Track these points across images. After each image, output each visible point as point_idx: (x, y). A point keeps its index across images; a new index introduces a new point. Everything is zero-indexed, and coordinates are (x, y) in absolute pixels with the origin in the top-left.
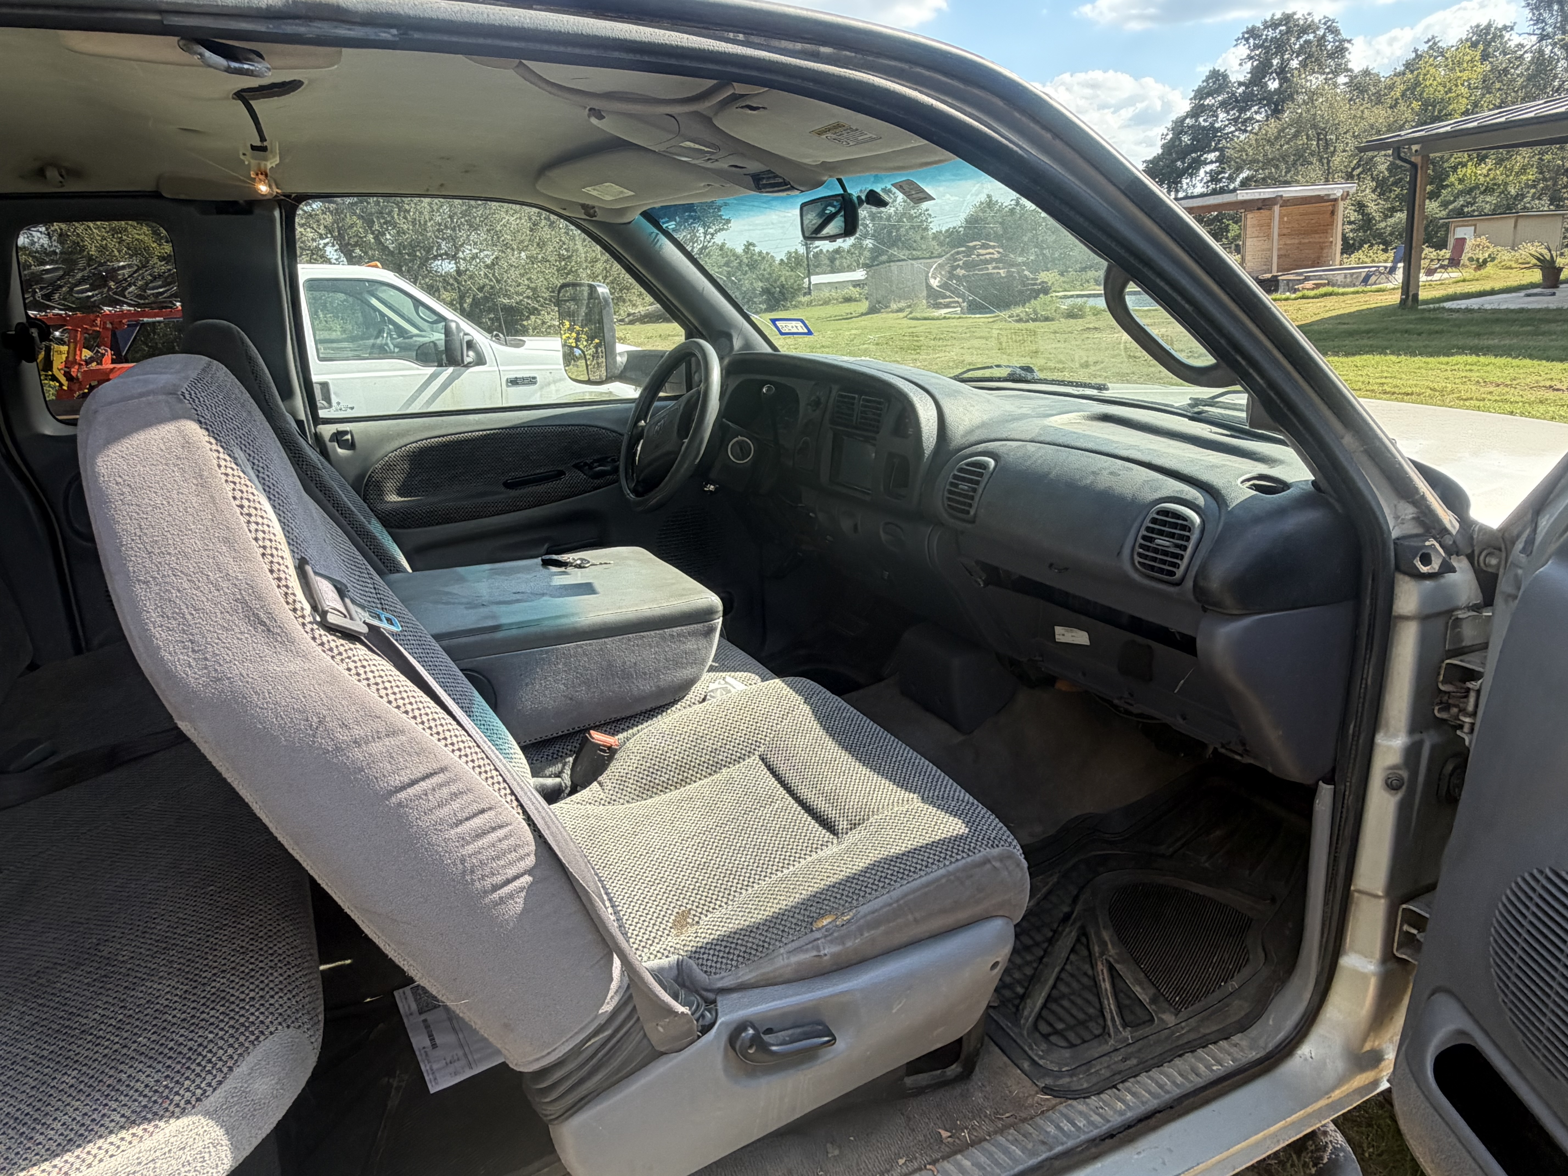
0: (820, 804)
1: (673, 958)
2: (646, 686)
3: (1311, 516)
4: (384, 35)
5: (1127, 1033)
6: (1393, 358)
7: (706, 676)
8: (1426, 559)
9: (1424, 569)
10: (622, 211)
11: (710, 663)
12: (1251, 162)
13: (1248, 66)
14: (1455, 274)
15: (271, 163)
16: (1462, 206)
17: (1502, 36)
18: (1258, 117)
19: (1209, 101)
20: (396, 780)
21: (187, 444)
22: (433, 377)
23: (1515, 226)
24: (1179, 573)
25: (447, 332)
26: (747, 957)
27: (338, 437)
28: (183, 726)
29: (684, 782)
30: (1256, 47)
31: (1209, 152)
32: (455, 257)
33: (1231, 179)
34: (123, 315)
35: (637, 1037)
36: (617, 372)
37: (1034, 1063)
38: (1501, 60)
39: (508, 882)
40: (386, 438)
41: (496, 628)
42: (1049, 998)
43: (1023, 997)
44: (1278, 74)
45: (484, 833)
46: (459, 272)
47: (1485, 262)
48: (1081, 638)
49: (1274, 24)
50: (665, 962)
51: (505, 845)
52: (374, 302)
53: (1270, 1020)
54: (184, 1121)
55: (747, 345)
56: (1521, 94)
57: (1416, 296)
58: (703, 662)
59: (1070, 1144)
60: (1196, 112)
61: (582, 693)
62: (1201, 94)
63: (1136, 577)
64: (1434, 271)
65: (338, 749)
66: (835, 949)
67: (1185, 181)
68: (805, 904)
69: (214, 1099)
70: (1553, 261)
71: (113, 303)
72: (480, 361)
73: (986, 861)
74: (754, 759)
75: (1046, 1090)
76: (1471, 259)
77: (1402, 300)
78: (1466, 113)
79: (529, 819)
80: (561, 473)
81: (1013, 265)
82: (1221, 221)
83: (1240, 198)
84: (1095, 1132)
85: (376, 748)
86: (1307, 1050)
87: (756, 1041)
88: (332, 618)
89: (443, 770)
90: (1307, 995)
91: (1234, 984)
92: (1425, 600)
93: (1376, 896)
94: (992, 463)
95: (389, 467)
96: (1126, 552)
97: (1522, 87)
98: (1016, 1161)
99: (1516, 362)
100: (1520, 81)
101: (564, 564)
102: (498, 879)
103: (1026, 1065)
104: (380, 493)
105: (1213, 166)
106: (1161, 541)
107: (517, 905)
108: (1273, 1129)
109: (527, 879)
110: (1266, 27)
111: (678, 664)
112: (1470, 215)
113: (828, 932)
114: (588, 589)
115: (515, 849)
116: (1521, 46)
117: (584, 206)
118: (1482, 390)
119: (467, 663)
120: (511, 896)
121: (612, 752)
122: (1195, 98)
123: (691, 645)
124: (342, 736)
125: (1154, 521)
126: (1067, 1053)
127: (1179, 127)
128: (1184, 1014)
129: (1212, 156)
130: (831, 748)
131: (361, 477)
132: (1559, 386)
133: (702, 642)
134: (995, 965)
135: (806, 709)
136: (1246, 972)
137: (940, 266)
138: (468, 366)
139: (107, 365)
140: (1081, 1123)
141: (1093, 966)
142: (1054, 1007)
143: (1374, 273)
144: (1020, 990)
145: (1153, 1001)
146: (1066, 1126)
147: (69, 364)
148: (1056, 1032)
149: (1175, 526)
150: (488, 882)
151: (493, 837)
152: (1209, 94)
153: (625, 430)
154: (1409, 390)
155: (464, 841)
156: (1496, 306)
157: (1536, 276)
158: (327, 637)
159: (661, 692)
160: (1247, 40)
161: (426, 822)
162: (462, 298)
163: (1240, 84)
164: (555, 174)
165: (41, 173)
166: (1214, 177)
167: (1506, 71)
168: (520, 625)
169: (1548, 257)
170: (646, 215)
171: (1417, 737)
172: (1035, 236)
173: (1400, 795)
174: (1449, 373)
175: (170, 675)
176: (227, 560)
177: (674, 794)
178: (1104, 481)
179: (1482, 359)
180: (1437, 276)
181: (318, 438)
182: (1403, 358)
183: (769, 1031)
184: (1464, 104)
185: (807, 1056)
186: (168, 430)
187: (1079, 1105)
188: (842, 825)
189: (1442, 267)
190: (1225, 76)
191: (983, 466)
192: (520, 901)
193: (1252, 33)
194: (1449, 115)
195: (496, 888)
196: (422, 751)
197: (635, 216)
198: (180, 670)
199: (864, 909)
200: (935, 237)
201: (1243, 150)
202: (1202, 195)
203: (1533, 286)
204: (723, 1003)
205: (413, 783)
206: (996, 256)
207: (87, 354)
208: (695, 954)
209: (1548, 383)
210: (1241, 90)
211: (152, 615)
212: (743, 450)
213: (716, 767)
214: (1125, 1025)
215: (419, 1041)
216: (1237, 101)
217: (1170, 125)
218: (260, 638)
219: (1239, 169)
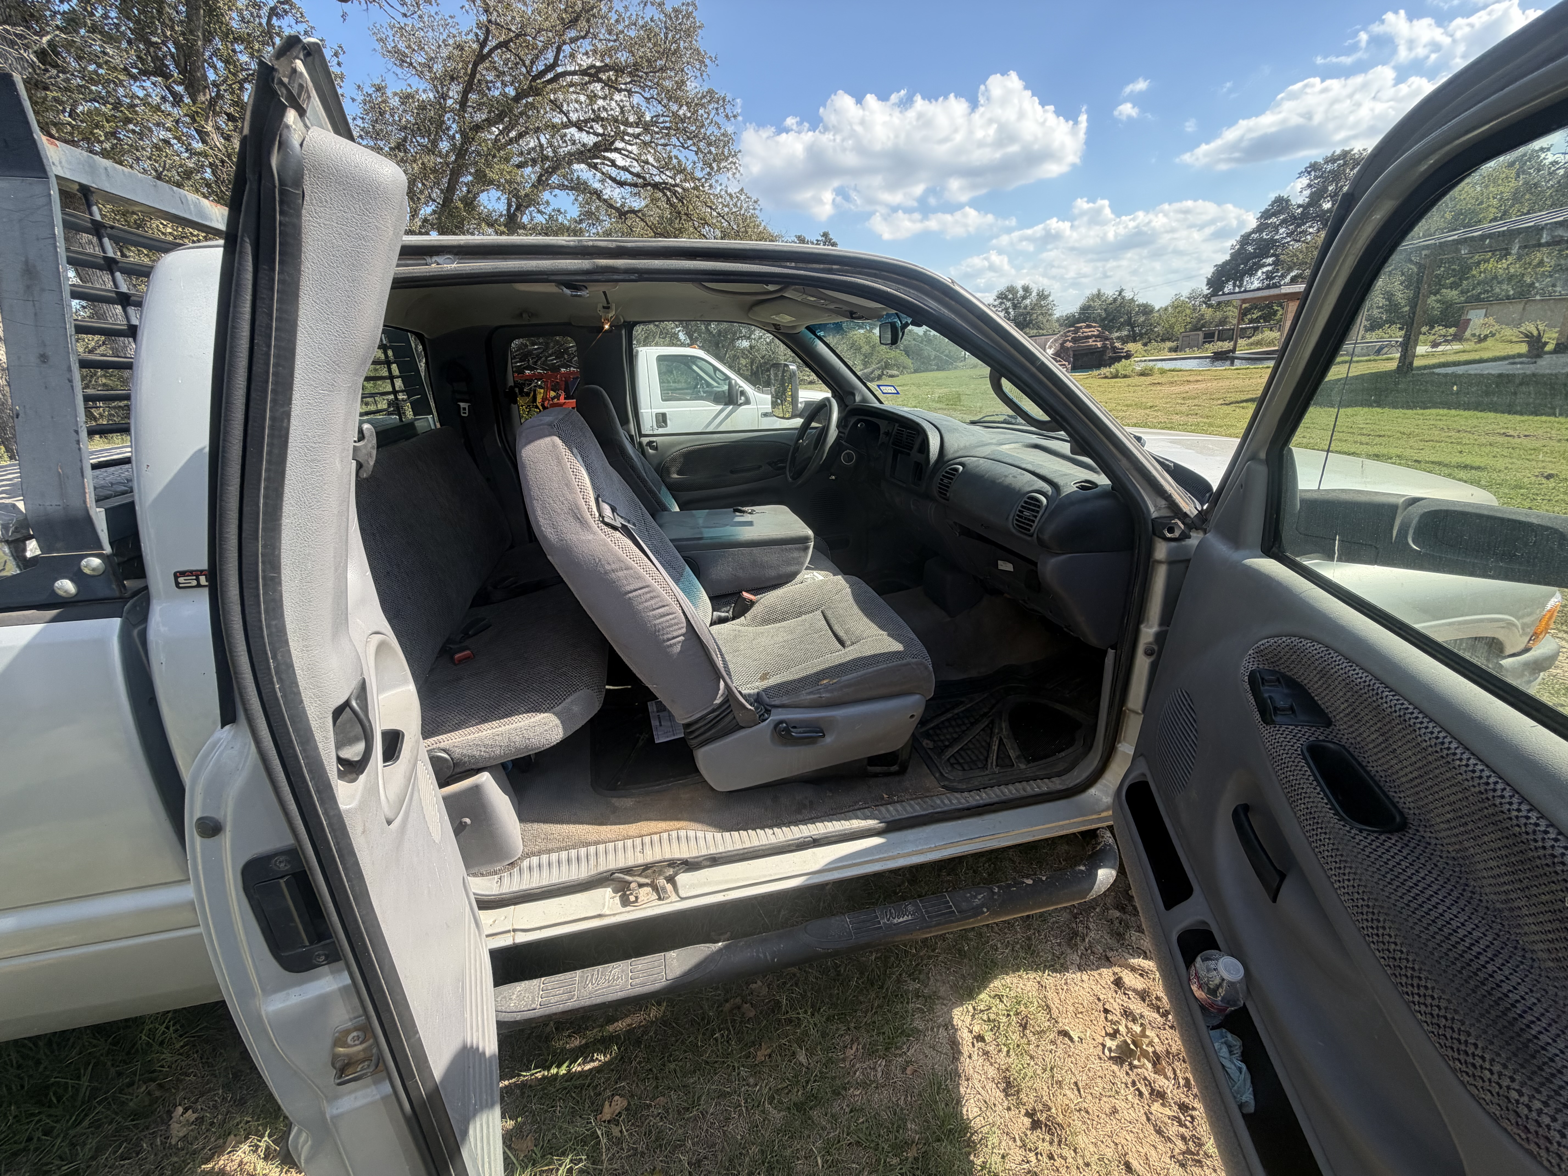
0: (841, 634)
1: (756, 691)
2: (772, 573)
3: (1105, 502)
4: (633, 277)
5: (997, 770)
6: (1379, 410)
7: (804, 572)
8: (1171, 530)
9: (1169, 535)
10: (794, 327)
11: (806, 564)
12: (1300, 264)
13: (1307, 192)
14: (1457, 346)
15: (612, 314)
16: (1480, 293)
17: (1539, 157)
18: (1311, 230)
19: (1274, 220)
20: (628, 588)
21: (554, 446)
22: (721, 411)
23: (1524, 309)
24: (1032, 530)
25: (730, 384)
26: (787, 693)
27: (650, 444)
28: (549, 557)
29: (784, 620)
30: (1316, 177)
31: (1267, 257)
32: (749, 338)
33: (1283, 276)
34: (571, 373)
35: (730, 717)
36: (798, 413)
37: (941, 774)
38: (1535, 177)
39: (674, 638)
40: (672, 445)
41: (701, 539)
42: (961, 749)
43: (947, 747)
44: (1332, 197)
45: (664, 616)
46: (751, 347)
47: (1486, 337)
48: (1009, 567)
49: (1333, 160)
50: (752, 692)
51: (673, 622)
52: (695, 368)
53: (1075, 772)
54: (546, 715)
55: (864, 400)
56: (1549, 202)
57: (1411, 363)
58: (803, 564)
59: (946, 808)
60: (1259, 229)
61: (740, 573)
62: (1266, 215)
63: (1014, 531)
64: (1439, 344)
65: (606, 573)
66: (828, 695)
67: (1246, 279)
68: (817, 674)
69: (558, 709)
70: (1539, 336)
71: (566, 367)
72: (748, 402)
73: (908, 664)
74: (819, 612)
75: (943, 787)
76: (1474, 335)
77: (1398, 367)
78: (1495, 219)
79: (684, 613)
80: (760, 467)
81: (1107, 339)
82: (1271, 308)
83: (1283, 291)
84: (960, 806)
85: (620, 574)
86: (1092, 791)
87: (787, 730)
88: (606, 520)
89: (647, 586)
90: (1096, 763)
91: (1063, 754)
92: (1170, 552)
93: (1137, 713)
94: (961, 468)
95: (674, 460)
96: (1011, 517)
97: (1551, 196)
98: (915, 811)
99: (1479, 414)
100: (1549, 192)
101: (743, 512)
102: (670, 636)
103: (937, 775)
104: (669, 473)
105: (1270, 268)
106: (1026, 513)
107: (678, 648)
108: (1061, 823)
109: (682, 638)
110: (1327, 162)
111: (788, 563)
112: (1483, 300)
113: (826, 686)
114: (750, 524)
115: (677, 624)
116: (1556, 163)
117: (774, 325)
118: (1444, 434)
119: (687, 554)
120: (675, 644)
121: (752, 603)
122: (1261, 217)
123: (796, 554)
124: (608, 567)
125: (1026, 502)
126: (960, 773)
127: (1245, 240)
128: (1032, 764)
129: (1270, 260)
130: (856, 610)
131: (660, 464)
132: (1511, 432)
133: (802, 554)
134: (912, 716)
135: (849, 590)
136: (1070, 750)
137: (1056, 340)
138: (741, 405)
139: (562, 400)
140: (955, 801)
141: (991, 738)
142: (962, 753)
143: (1386, 346)
144: (947, 743)
145: (1018, 757)
146: (947, 802)
147: (544, 399)
148: (959, 763)
149: (1035, 505)
150: (665, 637)
151: (668, 617)
152: (1274, 214)
153: (792, 444)
154: (1383, 433)
155: (656, 617)
156: (1478, 372)
157: (1523, 348)
158: (604, 527)
159: (780, 577)
160: (1309, 173)
161: (641, 607)
162: (752, 363)
163: (1299, 206)
164: (756, 309)
165: (521, 315)
166: (1269, 276)
167: (1536, 185)
168: (711, 538)
169: (1535, 333)
170: (808, 328)
171: (1164, 628)
172: (1130, 318)
173: (1152, 659)
174: (1420, 422)
175: (545, 537)
176: (566, 492)
177: (778, 625)
178: (1009, 480)
179: (1453, 412)
180: (1440, 348)
181: (640, 444)
182: (1386, 410)
183: (794, 727)
184: (1492, 212)
185: (812, 741)
186: (548, 440)
187: (958, 795)
188: (848, 643)
189: (1446, 341)
190: (1288, 201)
191: (956, 470)
192: (679, 647)
193: (1314, 167)
194: (1479, 222)
195: (669, 640)
196: (639, 577)
197: (803, 329)
198: (549, 536)
199: (844, 678)
200: (1058, 320)
201: (1296, 255)
202: (1258, 289)
203: (1520, 355)
204: (774, 711)
205: (635, 590)
206: (1096, 333)
207: (553, 394)
208: (765, 690)
209: (1503, 431)
210: (1300, 210)
211: (539, 513)
212: (849, 458)
213: (800, 614)
214: (997, 765)
215: (654, 723)
216: (1295, 218)
217: (1238, 238)
218: (578, 525)
219: (1290, 269)
